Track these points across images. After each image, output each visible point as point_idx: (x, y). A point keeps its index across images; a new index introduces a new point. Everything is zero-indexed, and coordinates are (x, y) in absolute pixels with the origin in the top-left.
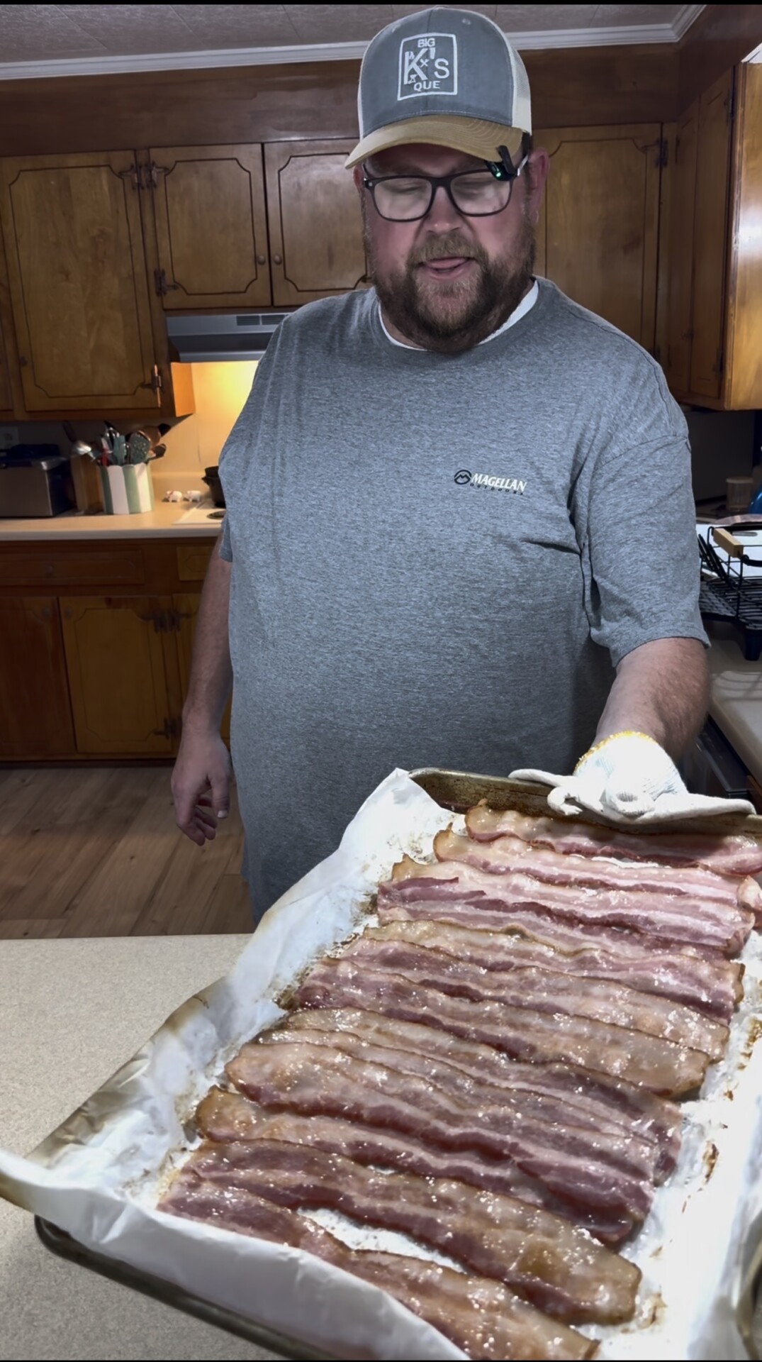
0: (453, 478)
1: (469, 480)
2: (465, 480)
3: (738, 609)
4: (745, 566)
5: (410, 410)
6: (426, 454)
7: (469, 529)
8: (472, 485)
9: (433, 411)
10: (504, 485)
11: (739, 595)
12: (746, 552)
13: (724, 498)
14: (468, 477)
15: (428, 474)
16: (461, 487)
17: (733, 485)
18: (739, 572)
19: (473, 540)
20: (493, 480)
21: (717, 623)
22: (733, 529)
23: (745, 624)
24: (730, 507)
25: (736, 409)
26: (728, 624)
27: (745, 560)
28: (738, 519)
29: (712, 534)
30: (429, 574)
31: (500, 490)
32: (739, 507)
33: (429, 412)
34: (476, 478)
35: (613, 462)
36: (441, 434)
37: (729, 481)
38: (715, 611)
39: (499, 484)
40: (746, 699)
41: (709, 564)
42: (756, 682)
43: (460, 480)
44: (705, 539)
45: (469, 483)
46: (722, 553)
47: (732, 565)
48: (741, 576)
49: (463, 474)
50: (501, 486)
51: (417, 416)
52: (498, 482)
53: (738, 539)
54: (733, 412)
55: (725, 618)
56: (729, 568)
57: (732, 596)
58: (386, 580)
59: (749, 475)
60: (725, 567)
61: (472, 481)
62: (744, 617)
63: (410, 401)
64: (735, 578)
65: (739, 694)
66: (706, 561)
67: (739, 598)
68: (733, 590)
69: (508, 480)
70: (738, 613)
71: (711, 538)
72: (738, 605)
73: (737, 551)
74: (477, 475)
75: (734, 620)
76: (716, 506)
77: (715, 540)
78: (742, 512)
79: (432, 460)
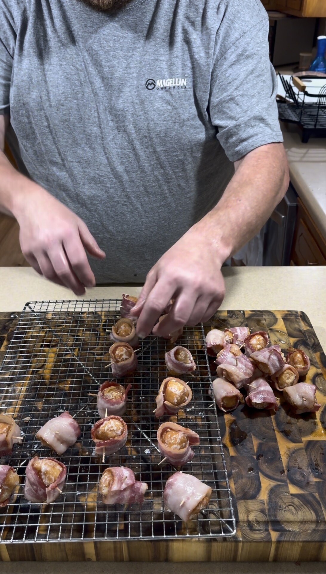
0: (145, 86)
1: (155, 85)
2: (153, 86)
3: (301, 118)
4: (306, 96)
5: (106, 41)
6: (126, 72)
7: (164, 121)
8: (158, 89)
9: (121, 41)
10: (175, 83)
11: (302, 111)
12: (307, 89)
13: (298, 63)
14: (154, 83)
15: (130, 86)
16: (151, 92)
17: (303, 57)
18: (303, 99)
19: (168, 127)
20: (168, 81)
21: (290, 124)
22: (301, 78)
23: (303, 125)
24: (300, 67)
25: (307, 17)
26: (295, 125)
27: (306, 93)
28: (304, 73)
29: (292, 80)
30: (145, 151)
31: (174, 87)
32: (304, 68)
33: (118, 41)
34: (159, 83)
35: (237, 43)
36: (131, 57)
37: (301, 54)
38: (290, 118)
39: (172, 83)
40: (300, 161)
41: (289, 95)
42: (306, 153)
43: (150, 87)
44: (289, 82)
45: (155, 88)
46: (296, 90)
47: (300, 96)
48: (303, 101)
49: (150, 82)
50: (174, 85)
51: (111, 45)
52: (171, 82)
53: (303, 83)
54: (306, 18)
55: (294, 122)
56: (298, 97)
57: (298, 111)
58: (121, 158)
59: (310, 52)
60: (296, 96)
61: (157, 86)
62: (303, 122)
63: (104, 35)
64: (301, 103)
65: (298, 159)
66: (288, 93)
67: (302, 112)
68: (299, 108)
69: (177, 79)
70: (300, 120)
71: (291, 82)
72: (301, 116)
73: (303, 89)
74: (158, 81)
75: (298, 123)
76: (294, 67)
77: (293, 83)
78: (306, 70)
79: (131, 76)
